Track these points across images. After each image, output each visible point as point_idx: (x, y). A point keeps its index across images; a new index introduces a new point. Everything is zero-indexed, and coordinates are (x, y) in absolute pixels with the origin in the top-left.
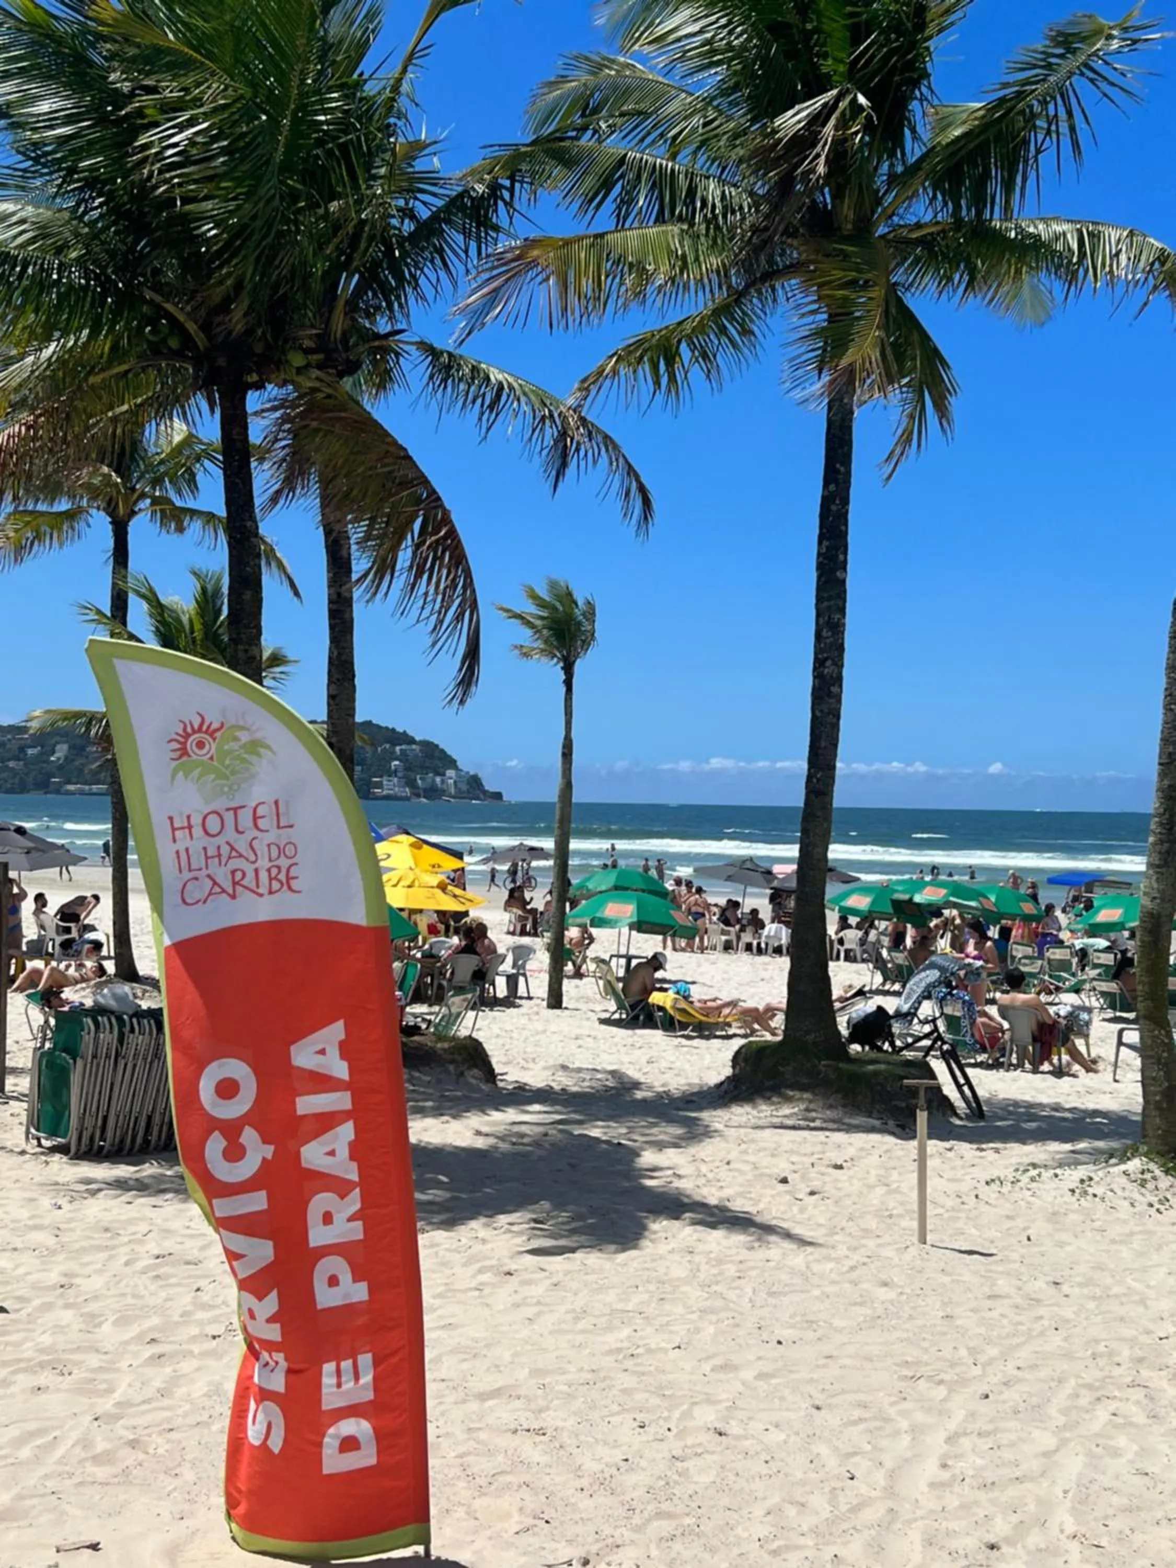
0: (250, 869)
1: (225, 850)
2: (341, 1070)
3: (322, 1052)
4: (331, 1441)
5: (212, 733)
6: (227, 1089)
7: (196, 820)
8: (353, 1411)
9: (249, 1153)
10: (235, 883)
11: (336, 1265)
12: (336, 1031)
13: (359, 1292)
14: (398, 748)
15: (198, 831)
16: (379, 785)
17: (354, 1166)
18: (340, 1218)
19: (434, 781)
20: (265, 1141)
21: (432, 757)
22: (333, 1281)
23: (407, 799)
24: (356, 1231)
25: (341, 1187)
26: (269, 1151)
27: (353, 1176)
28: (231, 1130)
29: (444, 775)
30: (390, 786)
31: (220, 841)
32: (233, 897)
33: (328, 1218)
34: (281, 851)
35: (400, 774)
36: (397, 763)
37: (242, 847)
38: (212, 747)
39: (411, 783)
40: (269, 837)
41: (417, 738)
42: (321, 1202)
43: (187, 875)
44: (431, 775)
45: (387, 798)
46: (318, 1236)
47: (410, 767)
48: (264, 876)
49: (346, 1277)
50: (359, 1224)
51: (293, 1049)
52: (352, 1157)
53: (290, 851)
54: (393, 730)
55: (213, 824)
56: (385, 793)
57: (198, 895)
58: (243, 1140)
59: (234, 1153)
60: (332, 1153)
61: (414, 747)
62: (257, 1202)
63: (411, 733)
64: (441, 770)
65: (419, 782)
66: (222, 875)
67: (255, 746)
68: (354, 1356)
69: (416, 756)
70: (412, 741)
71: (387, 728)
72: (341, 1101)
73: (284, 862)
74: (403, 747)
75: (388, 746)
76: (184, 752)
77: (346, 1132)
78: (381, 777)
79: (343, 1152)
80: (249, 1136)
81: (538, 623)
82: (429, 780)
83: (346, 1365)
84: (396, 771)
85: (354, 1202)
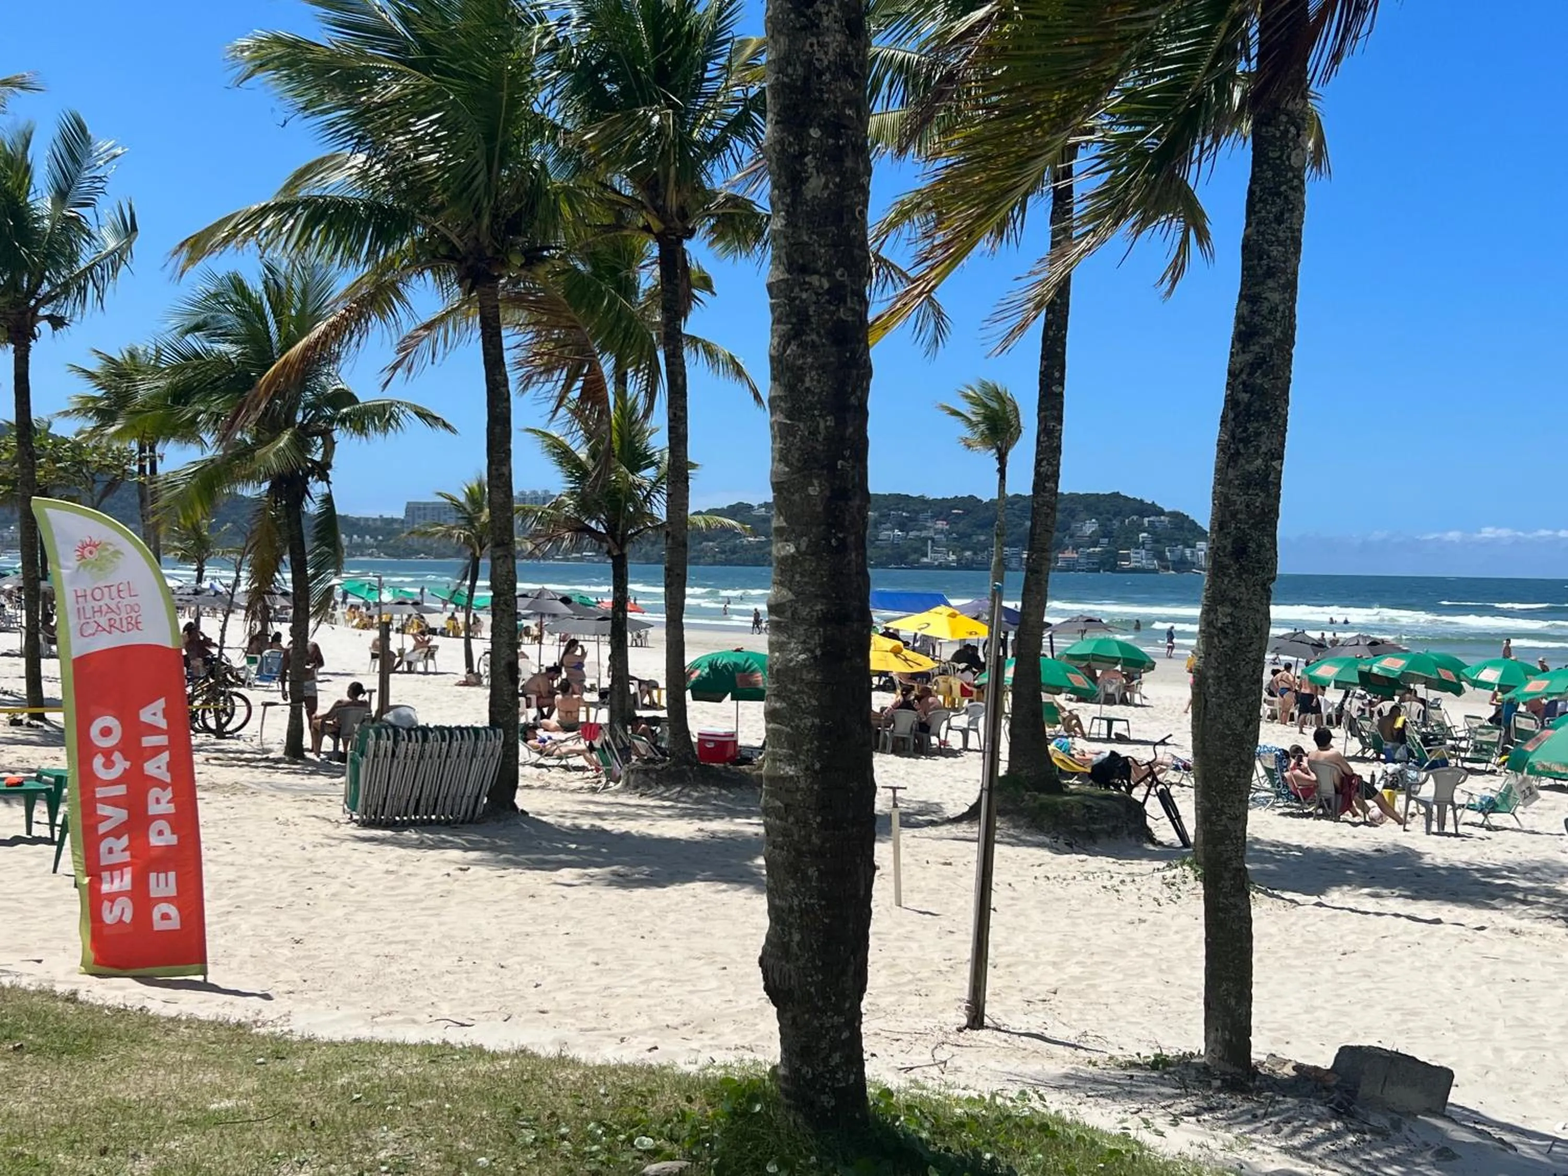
0: (117, 618)
1: (104, 608)
2: (163, 724)
3: (154, 714)
4: (156, 914)
5: (95, 546)
6: (106, 732)
7: (89, 593)
8: (166, 900)
9: (117, 766)
10: (111, 626)
11: (162, 824)
12: (161, 703)
13: (172, 840)
14: (1146, 520)
15: (89, 598)
16: (1127, 558)
17: (168, 775)
18: (163, 801)
19: (1183, 553)
20: (126, 759)
21: (1181, 528)
22: (160, 833)
23: (1155, 571)
24: (171, 809)
25: (163, 785)
26: (127, 764)
27: (168, 780)
28: (107, 754)
29: (1194, 547)
30: (1138, 558)
31: (101, 603)
32: (110, 632)
33: (158, 801)
34: (132, 609)
35: (1147, 546)
36: (1145, 535)
37: (113, 607)
38: (96, 554)
39: (1160, 556)
40: (125, 602)
41: (1166, 510)
42: (154, 792)
43: (83, 621)
44: (1180, 547)
45: (1134, 570)
46: (153, 809)
47: (1159, 538)
48: (124, 622)
49: (167, 831)
50: (172, 805)
51: (141, 712)
52: (168, 770)
53: (136, 608)
54: (1141, 501)
55: (98, 594)
56: (1132, 565)
57: (90, 632)
58: (113, 758)
59: (109, 764)
60: (159, 767)
61: (1162, 518)
62: (121, 790)
63: (1159, 504)
64: (1191, 542)
65: (1168, 554)
66: (103, 622)
67: (117, 553)
68: (166, 872)
69: (1166, 528)
70: (1161, 512)
71: (1134, 499)
72: (162, 740)
73: (133, 614)
74: (1152, 519)
75: (1135, 518)
76: (83, 557)
77: (165, 756)
78: (1128, 549)
79: (164, 768)
80: (117, 756)
81: (974, 419)
82: (1178, 552)
83: (162, 876)
84: (1143, 543)
85: (168, 794)
